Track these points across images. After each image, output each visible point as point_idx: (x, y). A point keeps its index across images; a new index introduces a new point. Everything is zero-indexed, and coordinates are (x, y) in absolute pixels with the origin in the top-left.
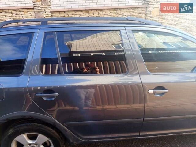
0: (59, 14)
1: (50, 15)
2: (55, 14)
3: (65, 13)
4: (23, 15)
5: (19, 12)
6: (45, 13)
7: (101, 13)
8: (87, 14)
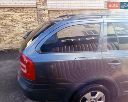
0: (53, 12)
1: (48, 13)
2: (51, 12)
3: (57, 11)
4: (28, 12)
5: (26, 10)
6: (45, 11)
7: (80, 12)
8: (72, 12)
